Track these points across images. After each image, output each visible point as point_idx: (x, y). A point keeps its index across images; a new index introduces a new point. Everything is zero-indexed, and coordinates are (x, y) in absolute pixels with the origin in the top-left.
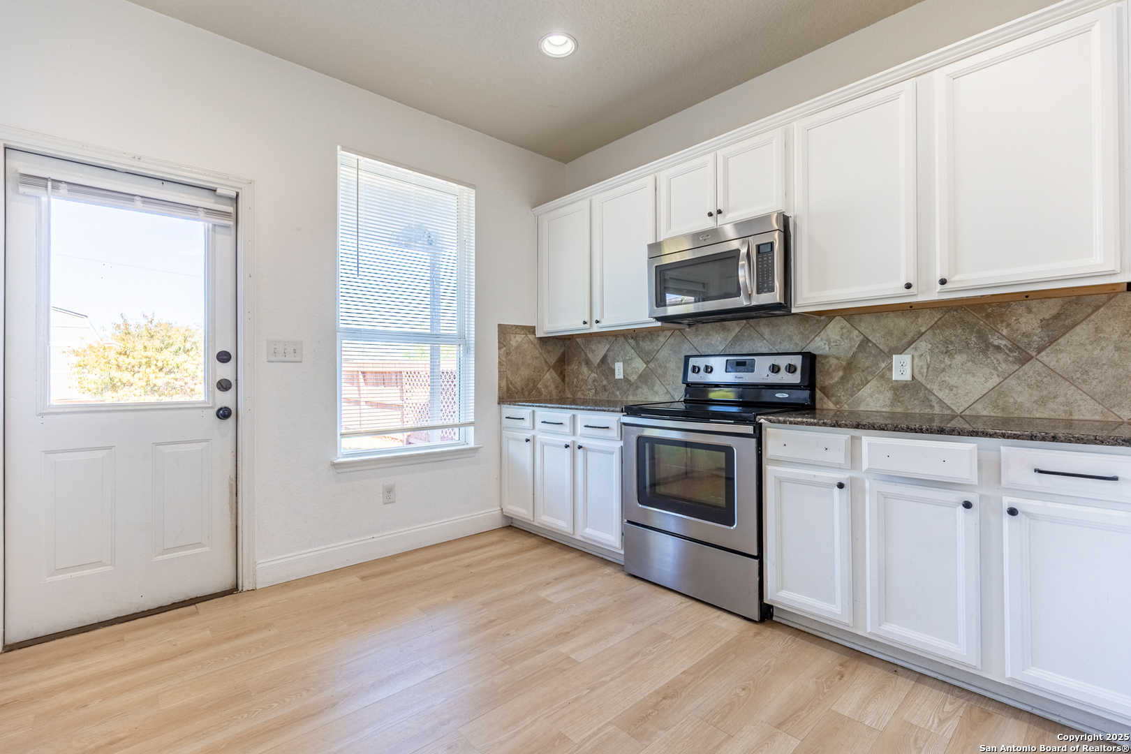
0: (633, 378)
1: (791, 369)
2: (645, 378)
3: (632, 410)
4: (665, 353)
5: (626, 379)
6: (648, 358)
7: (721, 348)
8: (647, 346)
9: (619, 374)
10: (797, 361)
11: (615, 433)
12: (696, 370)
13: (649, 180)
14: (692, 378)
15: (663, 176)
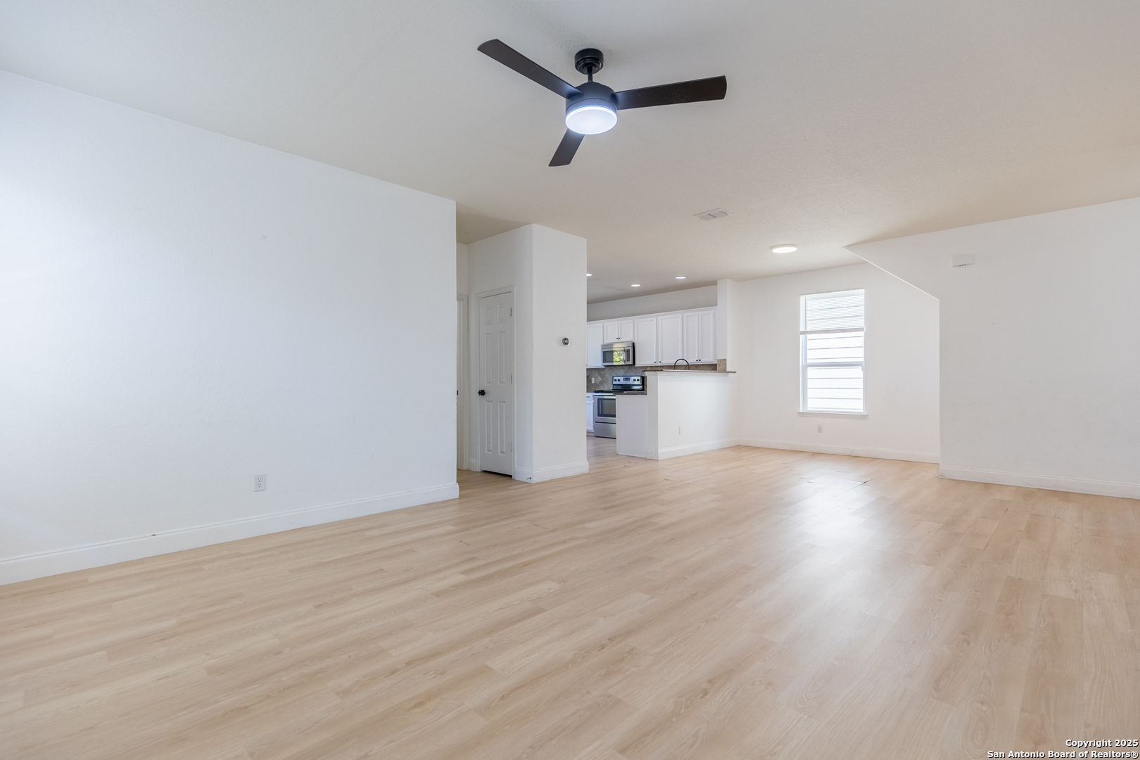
0: (598, 383)
1: (638, 380)
2: (601, 383)
3: (596, 392)
4: (607, 375)
5: (595, 383)
6: (602, 377)
7: (622, 374)
8: (602, 373)
9: (593, 382)
10: (639, 378)
11: (592, 398)
12: (615, 380)
13: (602, 324)
14: (615, 383)
15: (605, 324)
